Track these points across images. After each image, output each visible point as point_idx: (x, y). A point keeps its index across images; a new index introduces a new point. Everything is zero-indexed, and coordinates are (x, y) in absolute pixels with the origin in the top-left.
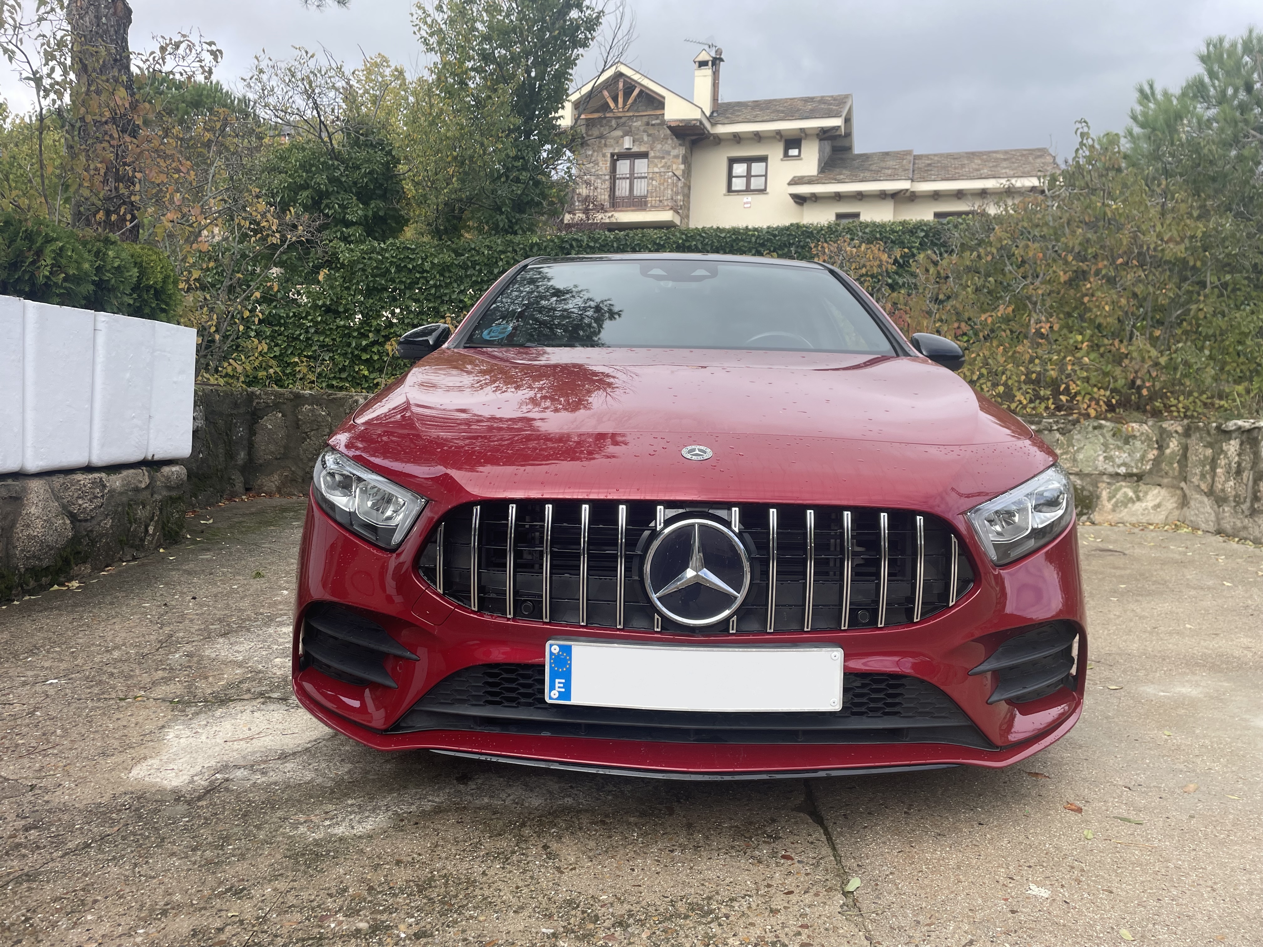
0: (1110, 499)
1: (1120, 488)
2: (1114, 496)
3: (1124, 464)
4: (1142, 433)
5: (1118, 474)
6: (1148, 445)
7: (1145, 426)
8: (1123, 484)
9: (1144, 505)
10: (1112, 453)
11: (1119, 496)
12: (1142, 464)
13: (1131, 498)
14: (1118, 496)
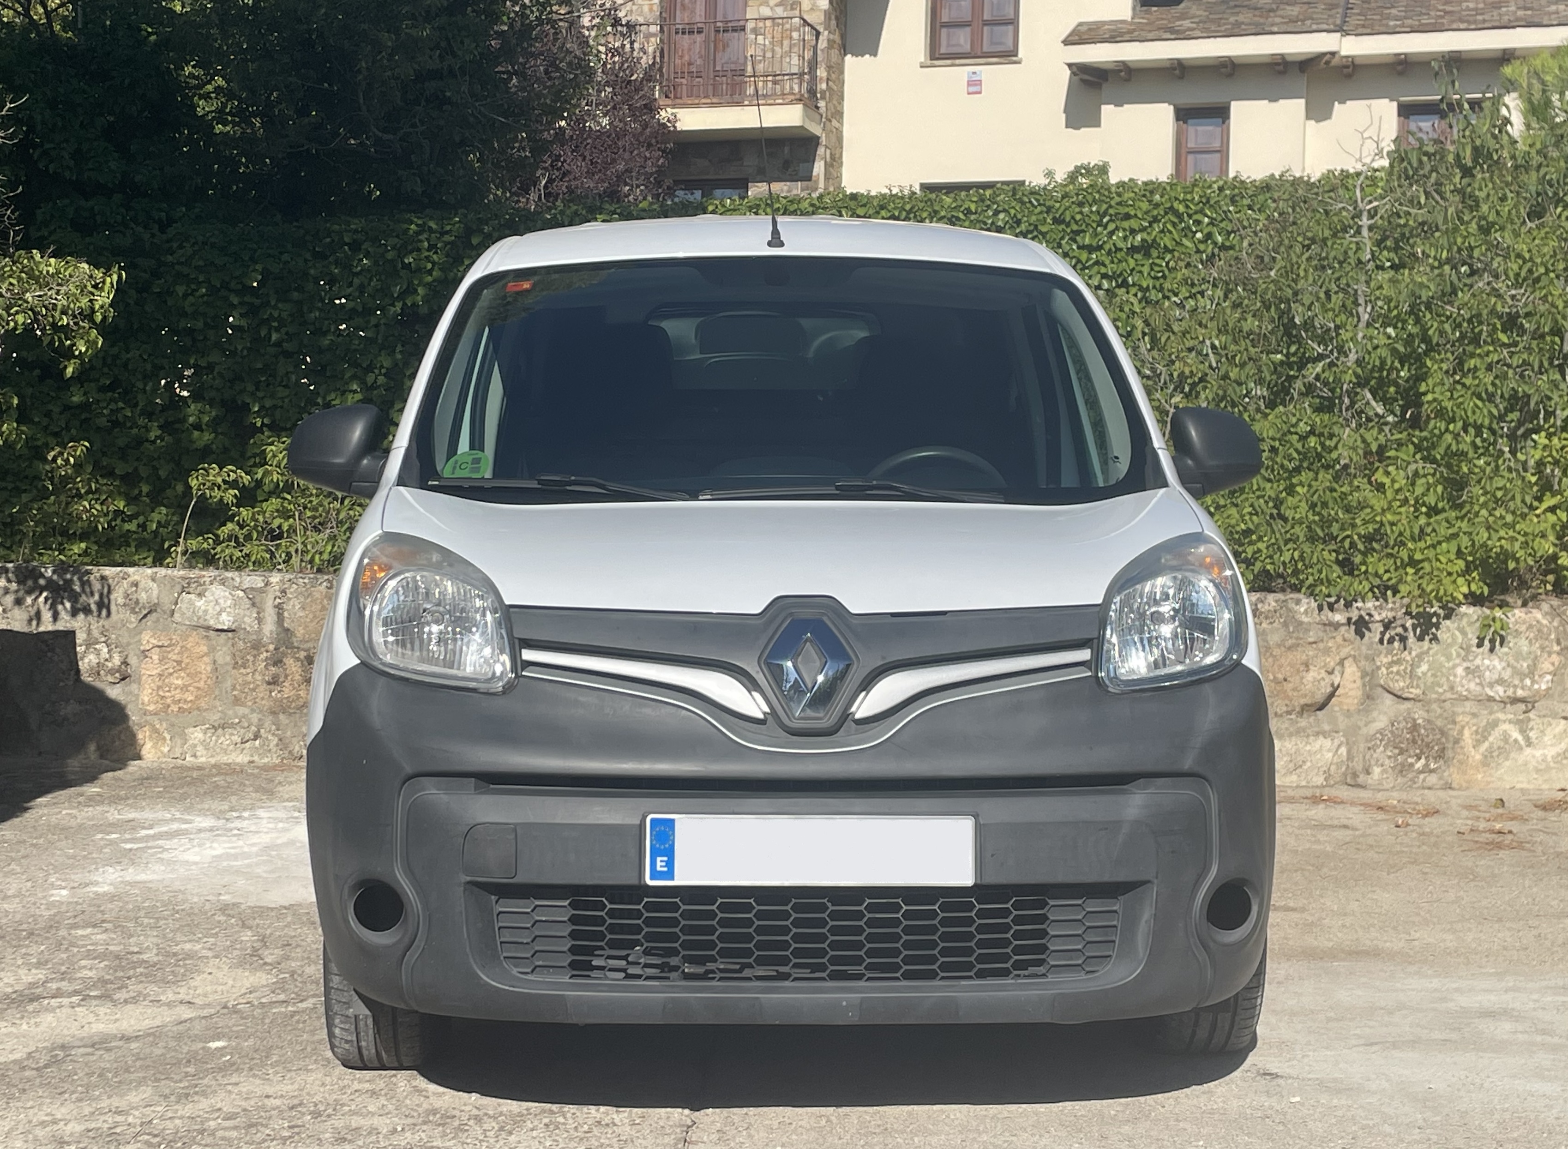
0: (1477, 744)
1: (1495, 724)
2: (1486, 738)
3: (1500, 681)
4: (1530, 627)
5: (1491, 699)
6: (1542, 648)
7: (1538, 615)
8: (1501, 716)
9: (1538, 753)
10: (1478, 662)
11: (1494, 737)
12: (1533, 682)
13: (1516, 741)
14: (1491, 739)
